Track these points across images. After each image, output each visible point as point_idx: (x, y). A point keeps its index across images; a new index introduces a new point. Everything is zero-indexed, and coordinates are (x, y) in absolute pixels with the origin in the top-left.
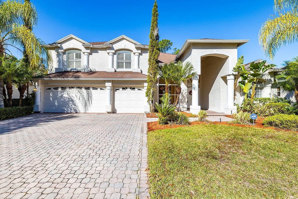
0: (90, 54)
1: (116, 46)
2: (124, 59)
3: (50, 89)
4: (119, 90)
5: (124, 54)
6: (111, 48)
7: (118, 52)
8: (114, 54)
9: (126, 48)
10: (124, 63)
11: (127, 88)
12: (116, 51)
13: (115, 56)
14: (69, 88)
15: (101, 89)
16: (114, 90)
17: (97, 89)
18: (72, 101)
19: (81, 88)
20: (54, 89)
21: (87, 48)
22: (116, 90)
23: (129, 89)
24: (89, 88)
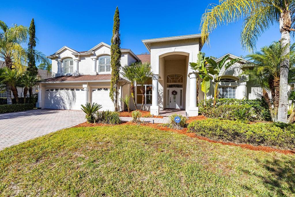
0: (80, 61)
1: (98, 53)
2: (105, 64)
3: (48, 90)
4: (95, 90)
5: (105, 59)
6: (94, 55)
7: (100, 58)
8: (97, 59)
9: (105, 53)
10: (105, 67)
11: (101, 89)
12: (98, 57)
13: (98, 61)
14: (61, 89)
15: (82, 90)
16: (91, 90)
17: (79, 90)
19: (68, 89)
20: (51, 90)
21: (76, 56)
22: (93, 90)
23: (103, 90)
24: (74, 89)
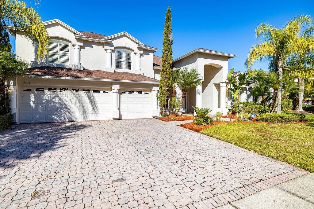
1: (116, 43)
3: (30, 90)
4: (125, 93)
5: (124, 53)
6: (110, 44)
7: (116, 50)
8: (113, 51)
9: (127, 46)
10: (124, 63)
11: (133, 92)
12: (115, 48)
13: (114, 54)
14: (61, 89)
15: (104, 92)
17: (99, 92)
18: (66, 107)
19: (78, 90)
20: (37, 90)
21: (79, 40)
22: (122, 93)
23: (135, 93)
24: (89, 90)
